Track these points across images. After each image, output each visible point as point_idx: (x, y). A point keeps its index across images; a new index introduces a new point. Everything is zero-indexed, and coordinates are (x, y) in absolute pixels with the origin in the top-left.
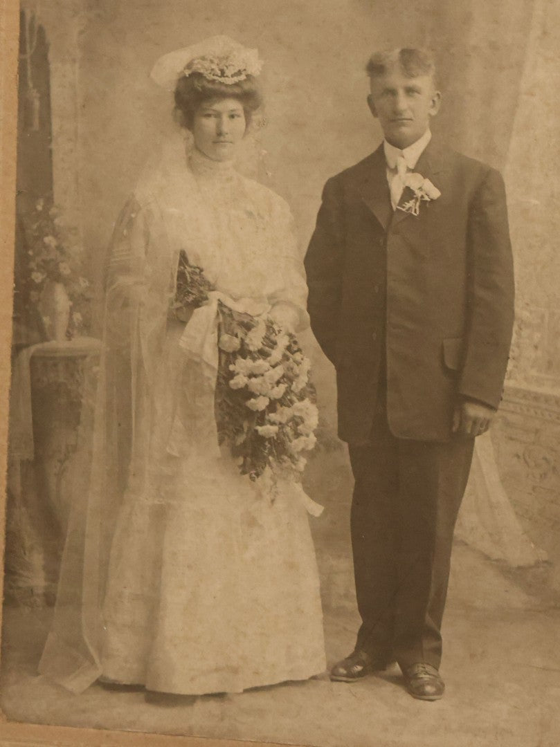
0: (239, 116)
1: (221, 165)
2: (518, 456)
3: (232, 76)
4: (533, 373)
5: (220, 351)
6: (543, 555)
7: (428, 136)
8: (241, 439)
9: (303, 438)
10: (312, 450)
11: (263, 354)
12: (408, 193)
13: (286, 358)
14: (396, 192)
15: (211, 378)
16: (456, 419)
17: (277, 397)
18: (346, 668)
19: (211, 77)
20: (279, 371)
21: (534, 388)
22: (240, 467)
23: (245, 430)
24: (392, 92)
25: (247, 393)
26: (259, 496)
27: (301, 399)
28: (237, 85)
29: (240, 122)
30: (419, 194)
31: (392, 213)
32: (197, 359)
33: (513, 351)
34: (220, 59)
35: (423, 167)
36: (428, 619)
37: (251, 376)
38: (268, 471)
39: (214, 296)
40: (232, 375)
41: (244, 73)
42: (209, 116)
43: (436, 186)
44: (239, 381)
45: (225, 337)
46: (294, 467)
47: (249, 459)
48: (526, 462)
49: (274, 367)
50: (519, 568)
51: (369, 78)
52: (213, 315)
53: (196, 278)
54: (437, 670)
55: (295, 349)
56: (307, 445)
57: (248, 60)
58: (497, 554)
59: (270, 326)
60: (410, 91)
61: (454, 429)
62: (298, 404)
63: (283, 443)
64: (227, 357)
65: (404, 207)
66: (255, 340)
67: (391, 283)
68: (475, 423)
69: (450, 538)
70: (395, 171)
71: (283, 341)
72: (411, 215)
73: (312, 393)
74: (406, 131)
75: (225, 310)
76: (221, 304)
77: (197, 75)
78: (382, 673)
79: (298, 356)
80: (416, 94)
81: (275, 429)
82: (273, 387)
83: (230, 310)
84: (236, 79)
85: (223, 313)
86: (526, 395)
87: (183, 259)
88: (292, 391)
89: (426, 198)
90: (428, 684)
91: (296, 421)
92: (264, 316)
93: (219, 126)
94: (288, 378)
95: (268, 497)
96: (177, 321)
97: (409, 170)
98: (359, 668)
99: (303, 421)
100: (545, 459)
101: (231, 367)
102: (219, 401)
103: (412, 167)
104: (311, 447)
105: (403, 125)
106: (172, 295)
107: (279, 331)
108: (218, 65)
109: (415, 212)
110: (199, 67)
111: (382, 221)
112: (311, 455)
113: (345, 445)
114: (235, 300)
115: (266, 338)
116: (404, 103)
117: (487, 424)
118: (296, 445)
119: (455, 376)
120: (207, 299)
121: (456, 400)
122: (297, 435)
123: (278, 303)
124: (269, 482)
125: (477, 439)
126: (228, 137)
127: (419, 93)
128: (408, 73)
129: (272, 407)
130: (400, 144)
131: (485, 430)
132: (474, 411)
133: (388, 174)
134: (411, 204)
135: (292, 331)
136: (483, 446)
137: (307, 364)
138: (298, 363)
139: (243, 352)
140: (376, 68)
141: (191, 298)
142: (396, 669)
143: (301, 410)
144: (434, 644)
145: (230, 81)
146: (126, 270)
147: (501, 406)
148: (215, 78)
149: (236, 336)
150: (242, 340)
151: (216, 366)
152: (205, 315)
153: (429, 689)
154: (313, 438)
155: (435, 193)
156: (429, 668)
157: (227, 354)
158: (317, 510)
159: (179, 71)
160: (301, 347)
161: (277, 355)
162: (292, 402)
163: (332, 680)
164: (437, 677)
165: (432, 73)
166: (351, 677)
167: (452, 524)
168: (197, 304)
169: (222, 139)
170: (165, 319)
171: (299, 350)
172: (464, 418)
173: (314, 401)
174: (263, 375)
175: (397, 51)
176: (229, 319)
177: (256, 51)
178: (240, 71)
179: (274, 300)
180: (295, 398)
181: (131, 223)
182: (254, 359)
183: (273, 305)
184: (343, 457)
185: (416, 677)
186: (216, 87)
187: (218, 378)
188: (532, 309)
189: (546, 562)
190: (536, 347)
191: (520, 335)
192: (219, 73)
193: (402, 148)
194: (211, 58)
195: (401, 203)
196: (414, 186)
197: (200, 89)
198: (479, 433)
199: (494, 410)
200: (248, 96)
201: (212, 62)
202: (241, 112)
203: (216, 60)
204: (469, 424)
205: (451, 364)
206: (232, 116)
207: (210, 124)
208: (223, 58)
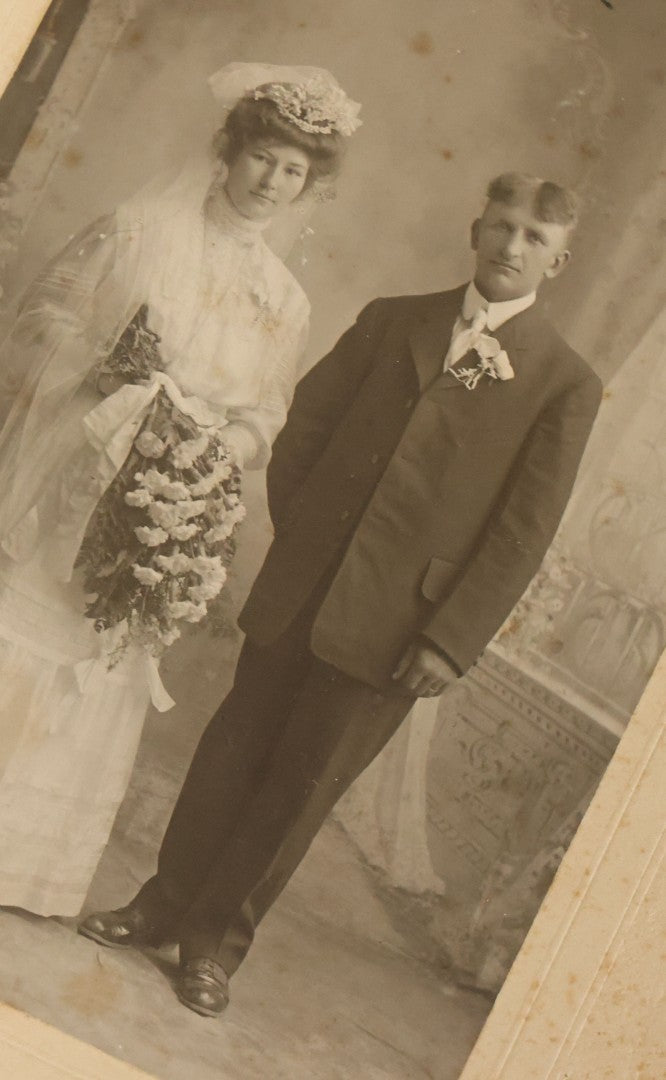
0: (298, 174)
1: (247, 223)
2: (464, 745)
3: (314, 123)
4: (533, 648)
5: (134, 449)
6: (440, 886)
7: (528, 301)
8: (106, 571)
9: (187, 604)
10: (195, 623)
11: (188, 477)
12: (472, 358)
13: (215, 494)
14: (458, 350)
15: (105, 479)
16: (404, 664)
17: (180, 538)
18: (105, 923)
19: (287, 114)
20: (200, 507)
21: (526, 669)
22: (88, 605)
23: (118, 563)
24: (510, 229)
25: (143, 516)
26: (96, 654)
27: (211, 553)
28: (317, 136)
30: (485, 364)
31: (438, 374)
32: (98, 448)
33: (518, 611)
34: (309, 97)
35: (504, 334)
36: (247, 907)
37: (159, 497)
38: (123, 627)
39: (158, 379)
40: (134, 485)
41: (330, 126)
42: (261, 158)
43: (512, 364)
44: (141, 497)
45: (148, 435)
46: (160, 635)
47: (104, 600)
48: (472, 759)
49: (195, 498)
50: (400, 890)
51: (487, 199)
52: (146, 401)
53: (146, 346)
54: (228, 977)
55: (234, 488)
56: (190, 615)
57: (343, 112)
58: (378, 860)
59: (214, 444)
60: (533, 236)
61: (395, 676)
62: (203, 558)
63: (160, 598)
64: (139, 460)
65: (459, 373)
66: (186, 456)
67: (397, 460)
68: (426, 679)
69: (326, 811)
70: (469, 324)
71: (221, 472)
72: (464, 386)
73: (228, 552)
74: (505, 281)
75: (164, 401)
76: (162, 392)
77: (269, 103)
78: (152, 950)
79: (233, 499)
80: (538, 243)
81: (159, 577)
82: (180, 524)
83: (172, 404)
84: (316, 129)
85: (161, 404)
86: (511, 671)
87: (142, 316)
88: (203, 539)
89: (493, 374)
90: (207, 991)
91: (191, 579)
92: (212, 431)
93: (268, 175)
94: (205, 521)
95: (107, 661)
96: (96, 388)
97: (486, 330)
98: (124, 931)
99: (200, 581)
101: (138, 476)
102: (102, 511)
103: (492, 328)
104: (195, 619)
105: (506, 273)
106: (105, 354)
107: (223, 458)
108: (302, 102)
109: (471, 385)
110: (276, 93)
111: (424, 374)
112: (190, 629)
113: (242, 636)
114: (184, 395)
115: (202, 458)
116: (518, 246)
117: (440, 688)
118: (179, 609)
119: (426, 609)
120: (147, 377)
121: (415, 639)
122: (184, 596)
123: (238, 421)
124: (117, 640)
125: (419, 700)
126: (272, 194)
127: (543, 243)
128: (541, 214)
129: (167, 548)
130: (490, 294)
131: (436, 695)
132: (431, 663)
133: (456, 325)
134: (471, 372)
135: (240, 465)
136: (424, 712)
137: (239, 514)
138: (229, 508)
139: (163, 463)
140: (501, 191)
141: (127, 368)
142: (174, 953)
143: (203, 568)
144: (239, 941)
145: (308, 127)
146: (60, 299)
147: (472, 672)
148: (291, 116)
149: (164, 440)
150: (169, 450)
151: (119, 465)
152: (136, 397)
153: (205, 997)
154: (203, 609)
155: (507, 373)
156: (218, 971)
157: (141, 457)
158: (164, 703)
159: (248, 88)
160: (242, 489)
161: (206, 485)
162: (197, 552)
163: (80, 932)
165: (571, 226)
166: (109, 938)
167: (335, 794)
168: (132, 378)
169: (264, 192)
170: (81, 379)
171: (238, 492)
172: (415, 665)
173: (226, 563)
174: (174, 503)
175: (540, 181)
176: (164, 414)
177: (359, 106)
178: (326, 121)
179: (234, 417)
180: (202, 549)
181: (97, 242)
182: (173, 479)
183: (231, 423)
184: (232, 649)
185: (195, 975)
186: (287, 127)
187: (114, 482)
188: (567, 568)
189: (440, 897)
190: (550, 618)
191: (535, 594)
192: (299, 112)
193: (490, 300)
194: (298, 90)
195: (457, 366)
196: (484, 352)
197: (265, 121)
198: (426, 695)
199: (460, 673)
200: (323, 155)
201: (296, 95)
202: (304, 171)
203: (302, 96)
204: (418, 678)
205: (428, 592)
206: (289, 171)
207: (257, 168)
208: (313, 97)
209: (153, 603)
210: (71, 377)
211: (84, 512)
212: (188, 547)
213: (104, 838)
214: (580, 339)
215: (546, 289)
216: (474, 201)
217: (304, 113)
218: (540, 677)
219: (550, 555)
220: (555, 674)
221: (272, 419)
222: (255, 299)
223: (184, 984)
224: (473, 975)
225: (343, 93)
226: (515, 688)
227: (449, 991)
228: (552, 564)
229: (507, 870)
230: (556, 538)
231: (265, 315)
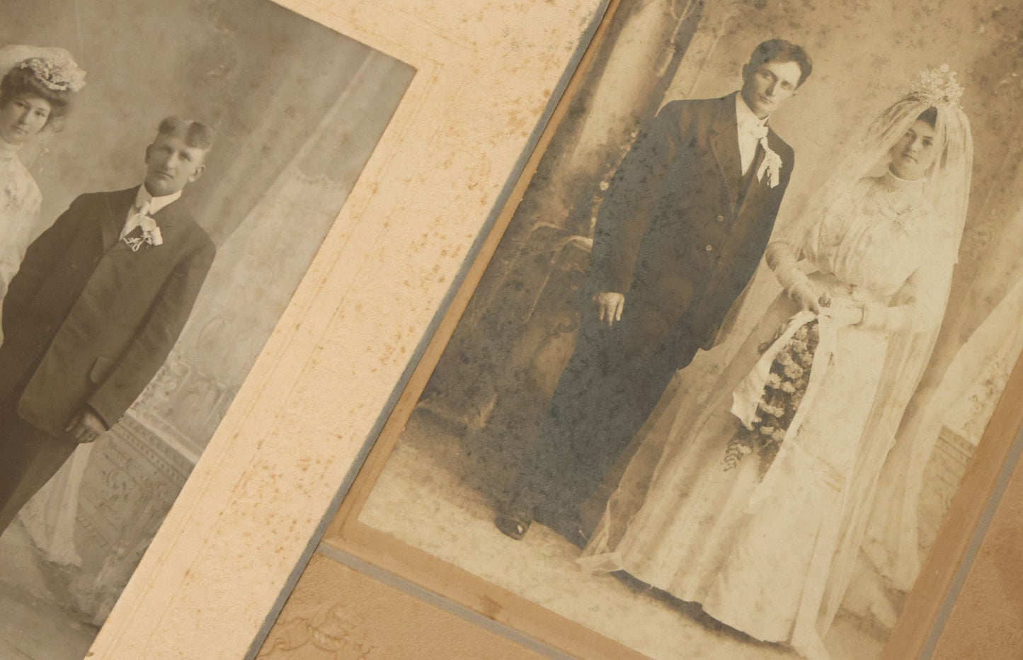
0: (43, 115)
1: (8, 146)
2: (104, 473)
3: (56, 84)
4: (154, 413)
6: (78, 561)
7: (176, 196)
12: (138, 232)
14: (130, 226)
16: (74, 422)
19: (40, 77)
21: (149, 427)
24: (169, 151)
28: (57, 92)
29: (43, 120)
30: (146, 235)
31: (116, 241)
33: (148, 389)
34: (55, 67)
35: (160, 218)
41: (66, 85)
42: (20, 105)
43: (162, 235)
48: (108, 482)
50: (54, 563)
51: (158, 132)
57: (74, 77)
58: (42, 544)
60: (184, 156)
61: (68, 429)
65: (129, 241)
67: (85, 294)
68: (86, 431)
69: (14, 514)
70: (138, 210)
72: (130, 249)
74: (164, 184)
77: (30, 71)
80: (186, 160)
84: (57, 87)
86: (139, 428)
89: (150, 242)
93: (24, 115)
97: (148, 214)
100: (124, 484)
103: (152, 212)
105: (164, 179)
108: (50, 70)
109: (135, 248)
110: (35, 64)
111: (107, 241)
116: (174, 162)
117: (94, 437)
119: (92, 388)
121: (82, 407)
125: (80, 445)
126: (26, 128)
127: (189, 160)
128: (190, 142)
130: (153, 192)
131: (90, 442)
132: (91, 422)
133: (130, 212)
134: (137, 240)
136: (83, 452)
140: (166, 128)
145: (52, 86)
147: (115, 427)
148: (43, 79)
155: (159, 241)
159: (18, 61)
165: (208, 150)
169: (21, 126)
172: (80, 422)
175: (192, 122)
177: (84, 73)
178: (64, 82)
186: (39, 86)
188: (182, 363)
189: (77, 567)
190: (167, 394)
191: (160, 379)
192: (47, 76)
193: (153, 195)
194: (48, 62)
195: (128, 237)
196: (146, 228)
197: (26, 82)
198: (85, 442)
199: (107, 428)
200: (59, 103)
201: (47, 66)
202: (47, 114)
203: (50, 66)
204: (81, 431)
205: (94, 377)
206: (38, 113)
207: (18, 111)
208: (57, 67)
214: (206, 219)
215: (188, 189)
216: (151, 135)
217: (51, 77)
218: (158, 432)
219: (172, 354)
220: (166, 429)
221: (11, 268)
222: (8, 192)
224: (91, 616)
225: (76, 65)
226: (141, 438)
227: (75, 626)
228: (173, 360)
229: (121, 551)
230: (176, 344)
231: (13, 203)
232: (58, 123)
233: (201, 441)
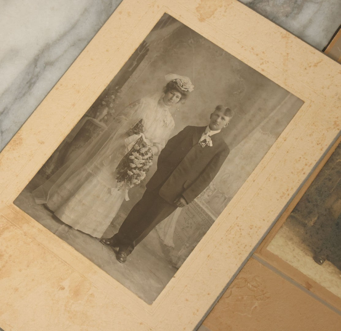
0: (179, 98)
1: (166, 106)
2: (185, 218)
3: (184, 88)
4: (203, 201)
5: (133, 148)
6: (173, 246)
8: (122, 171)
9: (137, 180)
10: (137, 184)
11: (143, 155)
12: (205, 141)
13: (147, 159)
14: (202, 139)
15: (126, 152)
16: (177, 200)
17: (138, 167)
18: (105, 240)
19: (179, 85)
20: (144, 161)
21: (201, 206)
22: (117, 177)
23: (125, 169)
24: (218, 116)
25: (132, 161)
26: (116, 187)
27: (144, 171)
28: (184, 91)
29: (178, 99)
30: (207, 143)
31: (197, 143)
32: (126, 146)
35: (213, 138)
36: (134, 242)
37: (136, 158)
38: (123, 183)
39: (141, 134)
40: (132, 155)
41: (187, 89)
42: (172, 93)
43: (212, 143)
44: (132, 157)
45: (137, 145)
46: (130, 185)
47: (120, 177)
49: (143, 159)
50: (165, 245)
51: (215, 109)
52: (138, 138)
53: (140, 127)
54: (127, 256)
55: (151, 159)
56: (137, 182)
57: (190, 87)
58: (162, 238)
59: (149, 149)
61: (175, 202)
62: (142, 172)
63: (132, 178)
64: (134, 150)
66: (143, 150)
68: (180, 204)
69: (154, 227)
70: (206, 134)
71: (149, 155)
73: (147, 171)
74: (215, 126)
75: (142, 139)
76: (141, 137)
77: (176, 83)
78: (114, 248)
79: (150, 161)
81: (132, 174)
82: (139, 164)
83: (143, 140)
84: (184, 89)
85: (141, 139)
86: (198, 205)
87: (141, 121)
88: (143, 168)
89: (208, 145)
90: (122, 258)
91: (139, 175)
92: (149, 147)
93: (173, 97)
94: (144, 164)
95: (118, 189)
96: (128, 134)
97: (209, 136)
98: (109, 243)
99: (140, 176)
100: (191, 223)
101: (133, 153)
102: (124, 159)
103: (210, 135)
104: (137, 183)
105: (216, 125)
106: (132, 128)
107: (150, 152)
108: (183, 83)
109: (203, 146)
110: (178, 81)
111: (194, 143)
112: (136, 185)
113: (146, 188)
114: (146, 138)
115: (146, 152)
116: (219, 120)
118: (135, 181)
119: (184, 190)
120: (139, 134)
121: (180, 195)
122: (136, 179)
123: (155, 145)
124: (121, 185)
125: (178, 208)
126: (172, 101)
127: (224, 120)
128: (225, 114)
129: (135, 168)
130: (211, 129)
131: (182, 207)
132: (182, 201)
133: (203, 133)
134: (204, 144)
135: (153, 154)
136: (179, 210)
137: (151, 164)
138: (149, 162)
139: (138, 151)
140: (218, 108)
141: (136, 131)
142: (118, 249)
143: (142, 173)
144: (131, 249)
145: (183, 89)
146: (126, 115)
147: (190, 204)
149: (140, 147)
150: (140, 148)
151: (129, 150)
152: (136, 137)
153: (122, 259)
154: (139, 182)
155: (211, 145)
156: (125, 254)
157: (134, 149)
158: (127, 199)
159: (173, 79)
160: (153, 159)
161: (146, 157)
162: (141, 170)
163: (100, 241)
164: (126, 258)
165: (231, 118)
166: (105, 244)
167: (157, 223)
168: (136, 133)
169: (171, 100)
170: (126, 132)
171: (152, 160)
172: (179, 200)
173: (146, 173)
174: (139, 160)
175: (227, 108)
176: (141, 142)
177: (193, 86)
179: (154, 144)
180: (142, 170)
181: (136, 105)
182: (140, 155)
183: (154, 145)
184: (143, 191)
185: (121, 254)
186: (178, 88)
187: (128, 153)
188: (214, 186)
189: (173, 248)
190: (208, 196)
191: (206, 191)
192: (181, 85)
193: (211, 130)
194: (182, 81)
195: (201, 142)
196: (207, 140)
197: (174, 86)
198: (180, 207)
199: (187, 204)
200: (184, 95)
201: (182, 82)
202: (180, 97)
203: (183, 82)
204: (179, 203)
205: (185, 186)
206: (177, 97)
207: (171, 95)
208: (185, 83)
209: (130, 179)
210: (125, 131)
211: (120, 158)
212: (140, 169)
213: (109, 224)
214: (228, 140)
215: (223, 130)
216: (213, 110)
217: (182, 86)
218: (204, 208)
220: (207, 207)
221: (162, 146)
222: (164, 121)
223: (118, 256)
224: (176, 264)
225: (191, 83)
226: (198, 209)
227: (170, 267)
228: (211, 185)
229: (188, 245)
230: (213, 180)
231: (165, 125)
232: (183, 101)
233: (218, 214)
